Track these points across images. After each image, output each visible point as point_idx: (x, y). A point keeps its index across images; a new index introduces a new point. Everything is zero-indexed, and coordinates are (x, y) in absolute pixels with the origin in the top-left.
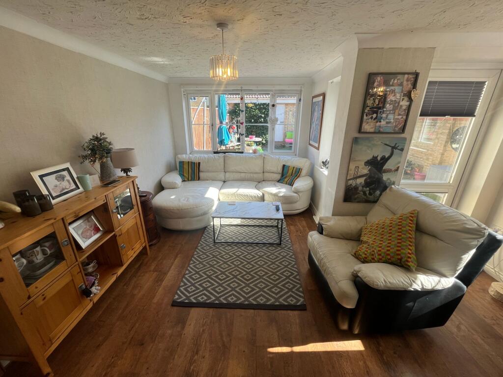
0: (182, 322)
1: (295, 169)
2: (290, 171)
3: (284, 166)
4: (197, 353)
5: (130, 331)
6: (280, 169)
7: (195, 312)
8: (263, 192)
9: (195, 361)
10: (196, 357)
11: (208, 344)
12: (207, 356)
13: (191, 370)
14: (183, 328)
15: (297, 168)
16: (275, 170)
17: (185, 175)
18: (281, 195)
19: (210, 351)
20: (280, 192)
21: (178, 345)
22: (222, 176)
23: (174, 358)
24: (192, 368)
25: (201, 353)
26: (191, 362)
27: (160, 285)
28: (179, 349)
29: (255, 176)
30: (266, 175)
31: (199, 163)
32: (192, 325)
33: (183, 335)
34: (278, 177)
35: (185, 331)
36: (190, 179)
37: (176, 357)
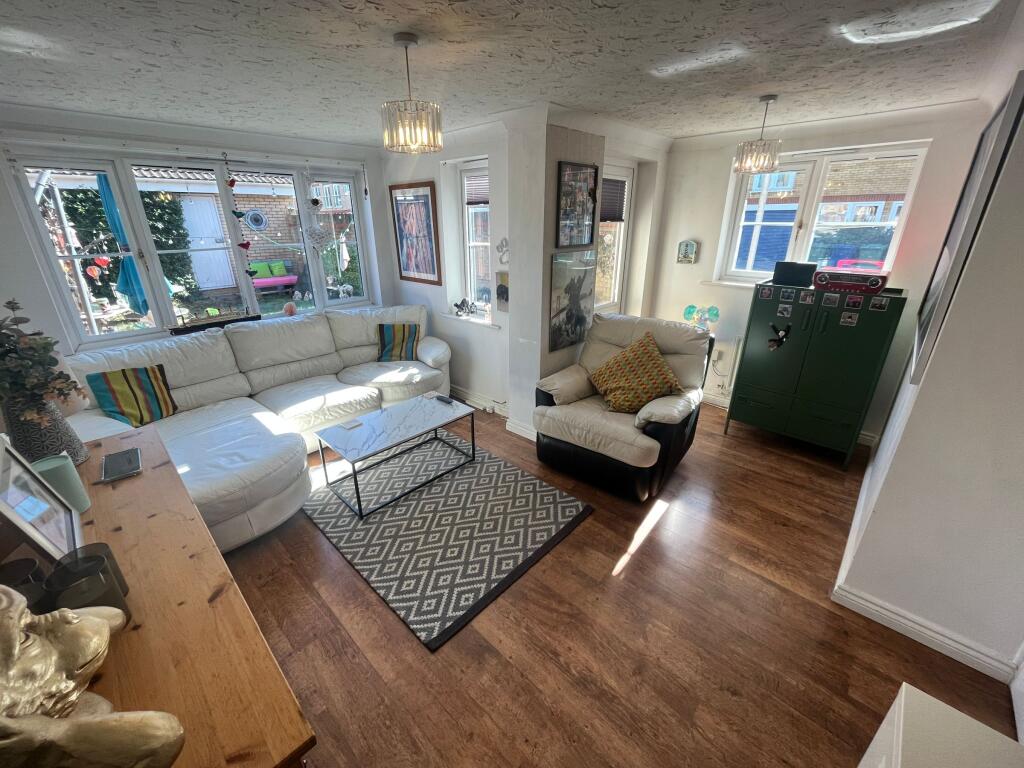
0: (483, 650)
1: (406, 330)
2: (399, 335)
3: (381, 327)
4: (556, 654)
5: (417, 751)
6: (374, 337)
7: (482, 624)
8: (378, 386)
9: (566, 663)
10: (562, 659)
11: (554, 634)
12: (571, 644)
13: (577, 675)
14: (496, 654)
15: (410, 326)
16: (364, 339)
17: (127, 410)
18: (418, 380)
19: (566, 636)
20: (412, 376)
21: (522, 675)
22: (241, 383)
23: (541, 692)
24: (574, 672)
25: (560, 649)
26: (565, 669)
27: (357, 652)
28: (530, 677)
29: (326, 361)
30: (347, 354)
31: (161, 368)
32: (502, 637)
33: (511, 661)
34: (374, 351)
35: (506, 654)
36: (147, 417)
37: (541, 687)
